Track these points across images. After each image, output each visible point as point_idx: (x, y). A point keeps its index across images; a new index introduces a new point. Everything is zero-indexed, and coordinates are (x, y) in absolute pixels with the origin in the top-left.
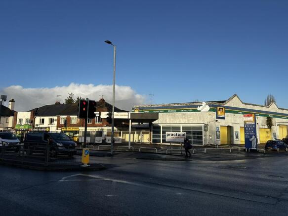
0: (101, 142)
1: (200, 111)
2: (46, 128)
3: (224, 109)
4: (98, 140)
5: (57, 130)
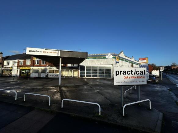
0: (45, 77)
1: (107, 58)
3: (119, 58)
5: (17, 69)
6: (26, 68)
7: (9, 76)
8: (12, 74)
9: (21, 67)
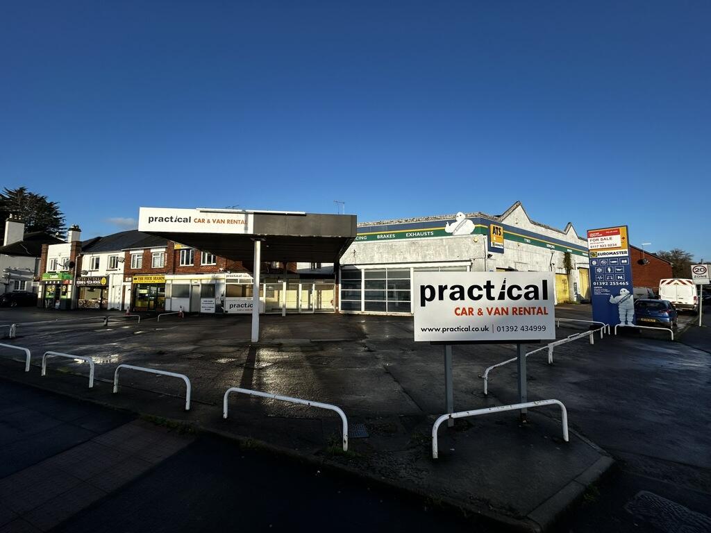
0: (213, 311)
1: (451, 234)
2: (101, 278)
3: (502, 231)
4: (207, 306)
5: (123, 284)
6: (153, 279)
7: (97, 306)
8: (109, 301)
9: (134, 274)
